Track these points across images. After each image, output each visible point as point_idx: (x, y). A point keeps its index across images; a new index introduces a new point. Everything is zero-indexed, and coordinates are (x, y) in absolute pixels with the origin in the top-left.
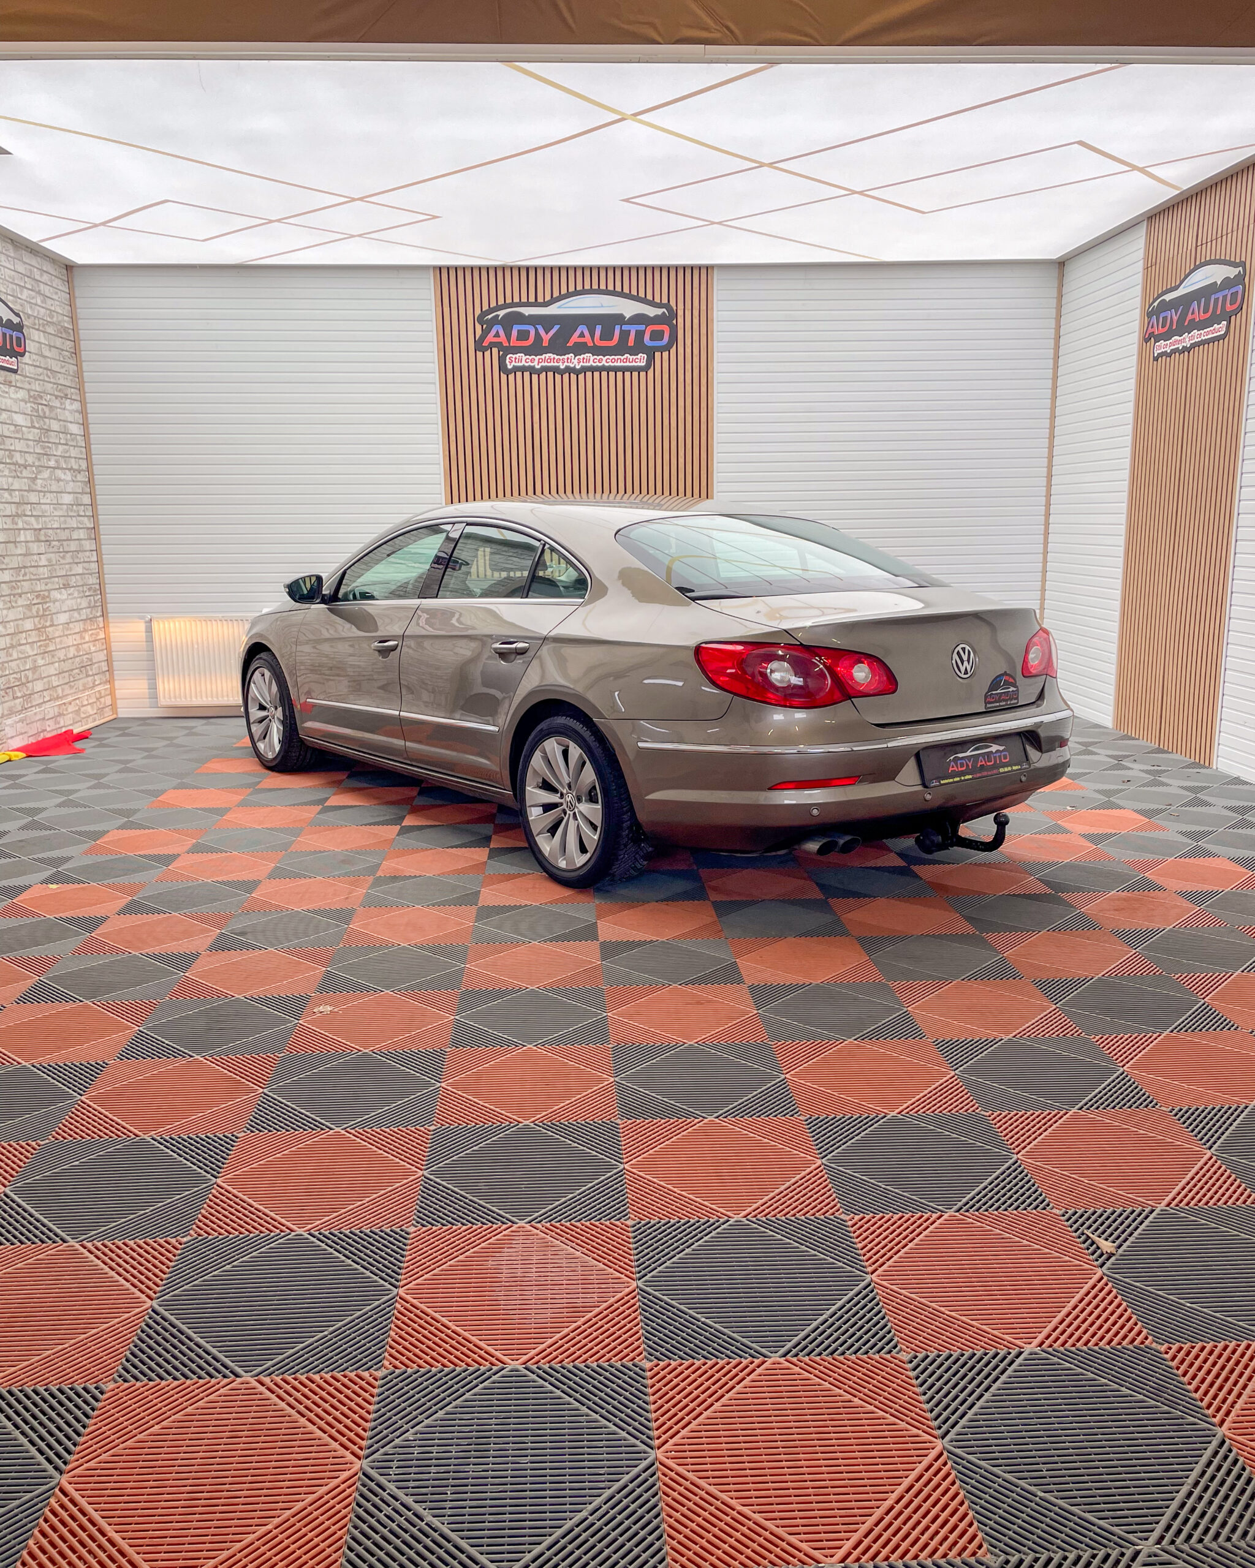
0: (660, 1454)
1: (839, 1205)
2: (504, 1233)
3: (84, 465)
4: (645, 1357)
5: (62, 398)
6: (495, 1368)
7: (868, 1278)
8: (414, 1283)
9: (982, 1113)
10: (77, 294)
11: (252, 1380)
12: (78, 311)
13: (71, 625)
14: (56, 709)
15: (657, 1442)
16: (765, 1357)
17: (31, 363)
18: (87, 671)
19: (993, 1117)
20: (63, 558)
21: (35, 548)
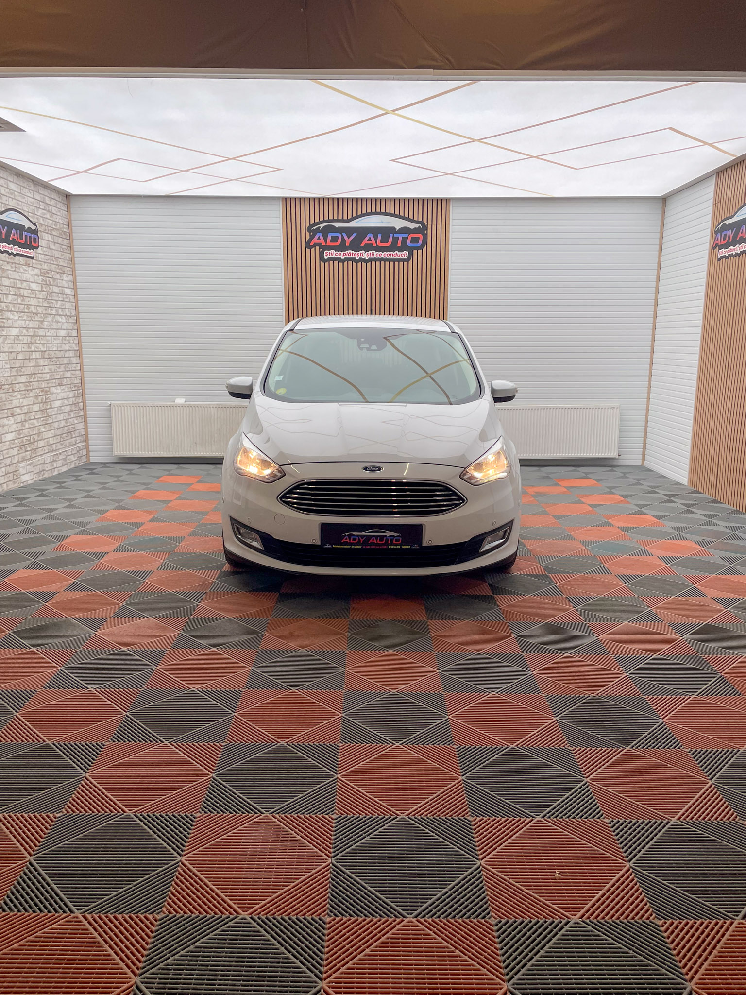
0: (324, 984)
1: (468, 809)
2: (255, 820)
3: (74, 313)
4: (328, 914)
5: (61, 273)
6: (232, 917)
7: (479, 863)
8: (192, 853)
9: (569, 748)
10: (72, 212)
11: (80, 916)
12: (73, 222)
13: (63, 408)
14: (52, 458)
15: (325, 975)
16: (404, 917)
17: (42, 253)
18: (72, 435)
19: (575, 751)
20: (59, 368)
21: (41, 362)
